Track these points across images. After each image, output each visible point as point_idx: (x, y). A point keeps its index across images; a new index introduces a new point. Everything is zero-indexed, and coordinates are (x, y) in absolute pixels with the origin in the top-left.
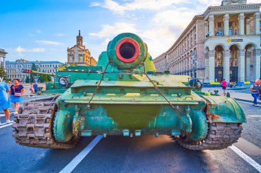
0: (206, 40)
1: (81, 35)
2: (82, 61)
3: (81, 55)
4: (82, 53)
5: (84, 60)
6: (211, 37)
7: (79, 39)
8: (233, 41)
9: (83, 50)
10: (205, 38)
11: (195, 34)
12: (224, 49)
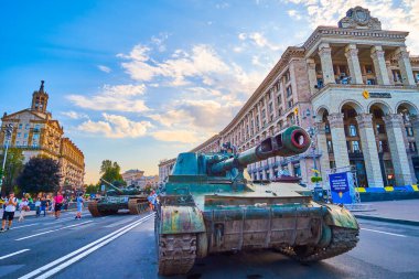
0: (315, 95)
1: (45, 90)
2: (35, 143)
3: (36, 131)
4: (40, 126)
5: (41, 142)
6: (330, 85)
7: (40, 97)
8: (373, 95)
9: (44, 121)
10: (313, 91)
11: (287, 85)
12: (358, 111)
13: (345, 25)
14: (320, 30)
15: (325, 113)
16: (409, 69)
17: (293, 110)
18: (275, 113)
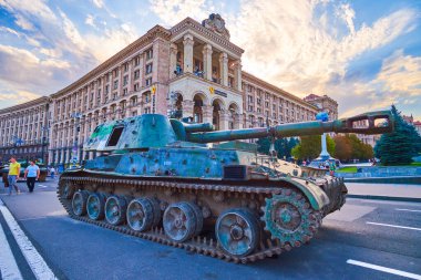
0: (173, 80)
6: (188, 74)
8: (217, 92)
10: (172, 75)
11: (148, 63)
12: (204, 103)
13: (207, 26)
14: (188, 21)
15: (180, 98)
16: (240, 79)
17: (151, 89)
18: (129, 86)
